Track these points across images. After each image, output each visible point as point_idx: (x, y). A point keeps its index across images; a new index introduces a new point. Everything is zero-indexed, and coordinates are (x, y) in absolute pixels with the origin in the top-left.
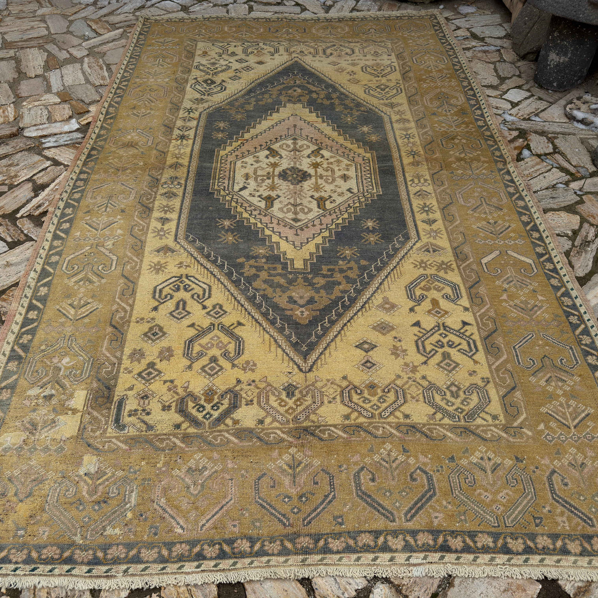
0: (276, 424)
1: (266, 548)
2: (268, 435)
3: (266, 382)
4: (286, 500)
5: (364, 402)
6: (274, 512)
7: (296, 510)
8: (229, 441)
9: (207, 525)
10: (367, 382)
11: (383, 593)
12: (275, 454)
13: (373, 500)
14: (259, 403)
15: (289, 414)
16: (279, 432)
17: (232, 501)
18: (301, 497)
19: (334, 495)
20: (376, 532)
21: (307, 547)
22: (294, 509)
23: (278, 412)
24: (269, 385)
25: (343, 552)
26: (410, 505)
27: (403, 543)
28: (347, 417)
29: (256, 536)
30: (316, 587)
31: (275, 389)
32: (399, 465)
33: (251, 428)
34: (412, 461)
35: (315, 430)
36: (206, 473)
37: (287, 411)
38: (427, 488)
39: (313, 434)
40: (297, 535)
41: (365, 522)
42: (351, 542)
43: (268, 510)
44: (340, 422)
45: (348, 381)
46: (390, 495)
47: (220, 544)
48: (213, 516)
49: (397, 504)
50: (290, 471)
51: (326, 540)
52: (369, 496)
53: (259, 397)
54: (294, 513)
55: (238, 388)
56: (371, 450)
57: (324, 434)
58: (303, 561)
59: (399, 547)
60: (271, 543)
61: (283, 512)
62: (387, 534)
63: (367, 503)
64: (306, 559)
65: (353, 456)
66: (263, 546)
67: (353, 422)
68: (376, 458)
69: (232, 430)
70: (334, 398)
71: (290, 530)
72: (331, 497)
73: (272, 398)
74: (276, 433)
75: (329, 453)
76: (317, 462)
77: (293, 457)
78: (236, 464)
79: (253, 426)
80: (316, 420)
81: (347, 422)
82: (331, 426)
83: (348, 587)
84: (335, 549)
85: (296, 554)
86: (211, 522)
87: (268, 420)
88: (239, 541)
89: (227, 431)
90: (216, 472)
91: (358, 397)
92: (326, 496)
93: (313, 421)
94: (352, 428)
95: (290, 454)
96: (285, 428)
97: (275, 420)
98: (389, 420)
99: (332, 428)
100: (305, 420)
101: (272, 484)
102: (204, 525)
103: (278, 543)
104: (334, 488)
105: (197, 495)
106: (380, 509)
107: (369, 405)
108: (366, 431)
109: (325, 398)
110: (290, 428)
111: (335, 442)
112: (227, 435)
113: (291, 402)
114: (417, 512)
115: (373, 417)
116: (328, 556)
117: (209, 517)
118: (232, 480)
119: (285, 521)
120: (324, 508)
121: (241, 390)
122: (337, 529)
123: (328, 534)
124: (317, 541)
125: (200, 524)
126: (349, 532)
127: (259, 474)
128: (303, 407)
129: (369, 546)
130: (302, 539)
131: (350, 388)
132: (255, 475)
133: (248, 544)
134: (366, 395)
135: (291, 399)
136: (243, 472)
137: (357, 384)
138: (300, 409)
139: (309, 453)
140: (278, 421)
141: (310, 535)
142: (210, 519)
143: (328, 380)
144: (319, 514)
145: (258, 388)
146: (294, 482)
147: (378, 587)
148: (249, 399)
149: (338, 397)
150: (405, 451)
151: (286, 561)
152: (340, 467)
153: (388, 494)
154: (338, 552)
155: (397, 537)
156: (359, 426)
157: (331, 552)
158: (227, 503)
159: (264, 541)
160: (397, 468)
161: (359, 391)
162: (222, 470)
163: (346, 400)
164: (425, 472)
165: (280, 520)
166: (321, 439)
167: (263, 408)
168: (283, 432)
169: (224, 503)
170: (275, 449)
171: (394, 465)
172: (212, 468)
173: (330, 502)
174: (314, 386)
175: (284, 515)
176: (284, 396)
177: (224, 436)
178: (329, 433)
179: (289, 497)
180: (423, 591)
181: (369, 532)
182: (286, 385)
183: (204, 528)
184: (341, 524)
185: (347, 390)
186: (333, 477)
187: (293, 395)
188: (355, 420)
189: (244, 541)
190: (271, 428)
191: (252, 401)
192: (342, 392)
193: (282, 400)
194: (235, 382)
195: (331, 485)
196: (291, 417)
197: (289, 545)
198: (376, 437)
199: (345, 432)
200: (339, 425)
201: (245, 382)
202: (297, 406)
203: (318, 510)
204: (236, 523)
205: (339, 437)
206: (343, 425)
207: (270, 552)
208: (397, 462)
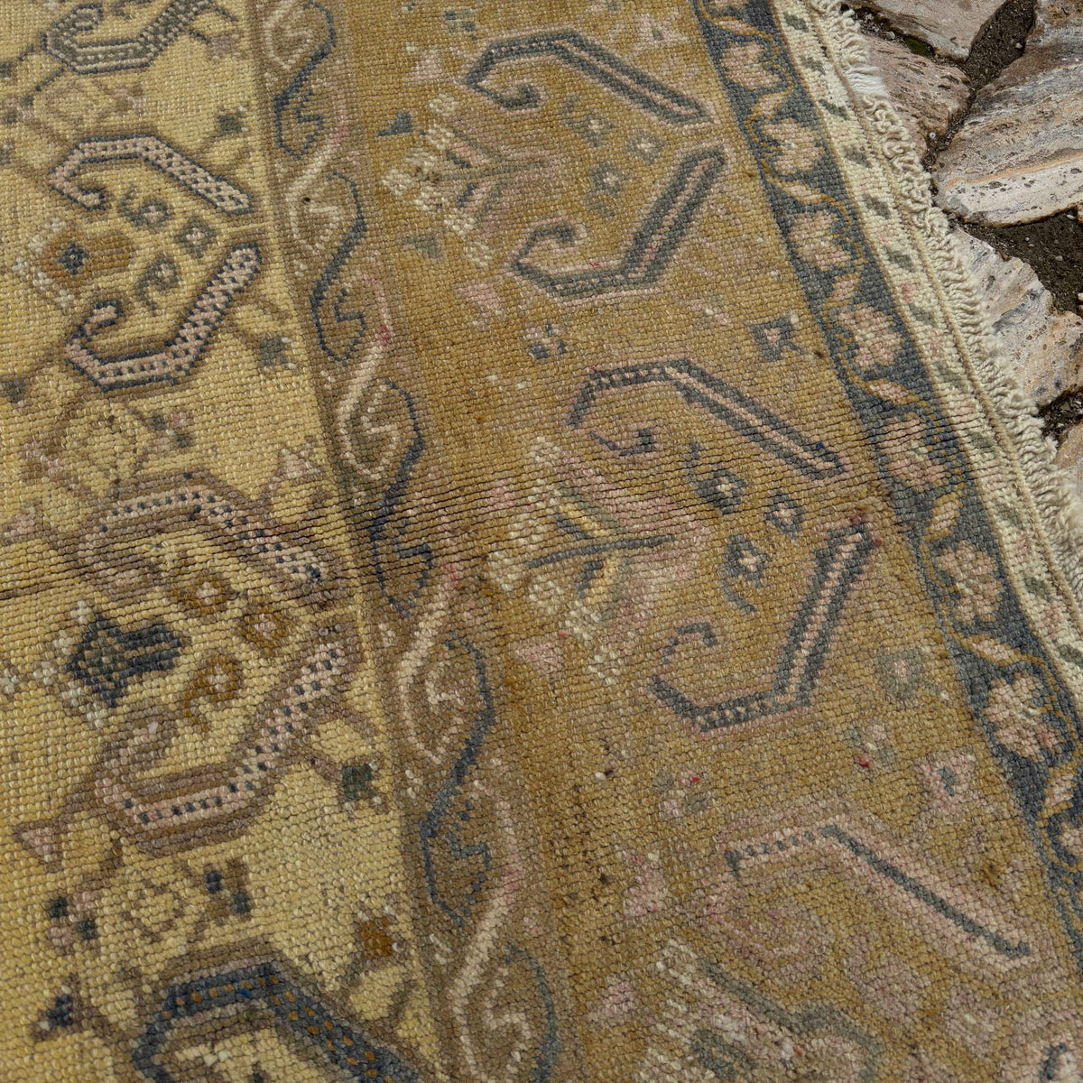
0: (363, 689)
1: (986, 610)
2: (431, 724)
3: (58, 826)
4: (749, 561)
5: (164, 286)
6: (821, 608)
7: (785, 513)
8: (512, 951)
9: (993, 923)
10: (42, 280)
11: (968, 186)
12: (539, 655)
13: (653, 224)
14: (223, 828)
15: (281, 633)
16: (408, 666)
17: (840, 820)
18: (717, 501)
19: (674, 364)
20: (777, 210)
21: (927, 440)
22: (780, 524)
23: (273, 699)
24: (84, 797)
25: (892, 311)
26: (636, 108)
27: (789, 126)
28: (269, 351)
29: (956, 666)
30: (1051, 386)
31: (109, 750)
32: (472, 144)
33: (407, 833)
34: (446, 105)
35: (369, 486)
36: (731, 1025)
37: (268, 649)
38: (551, 57)
39: (396, 490)
40: (889, 487)
41: (749, 246)
42: (845, 288)
43: (823, 637)
44: (304, 379)
45: (37, 369)
46: (614, 171)
47: (1054, 830)
48: (942, 906)
49: (645, 146)
50: (612, 566)
51: (870, 376)
52: (640, 239)
53: (186, 838)
54: (798, 520)
55: (119, 1007)
56: (428, 244)
57: (383, 440)
58: (986, 446)
59: (806, 136)
60: (958, 595)
61: (810, 567)
62: (776, 174)
63: (672, 244)
64: (976, 438)
65: (476, 310)
66: (980, 625)
67: (292, 325)
68: (460, 224)
69: (428, 949)
70: (157, 423)
71: (880, 523)
72: (684, 378)
73: (188, 750)
74: (419, 680)
75: (481, 404)
76: (541, 450)
77: (539, 562)
78: (638, 859)
79: (393, 822)
80: (305, 491)
81: (298, 348)
82: (329, 420)
83: (1005, 285)
84: (893, 339)
85: (968, 476)
86: (972, 910)
87: (339, 742)
88: (1007, 737)
89: (441, 981)
90: (710, 970)
91: (139, 310)
92: (690, 395)
93: (317, 502)
94: (329, 322)
95: (527, 581)
96: (376, 636)
97: (335, 706)
98: (258, 183)
99: (346, 408)
100: (310, 542)
101: (699, 639)
102: (999, 944)
103: (948, 561)
104: (648, 368)
105: (865, 1042)
106: (681, 199)
107: (187, 263)
108: (335, 267)
109: (154, 466)
110: (375, 614)
111: (419, 388)
112: (470, 975)
113: (203, 638)
114: (657, 87)
115: (255, 244)
116: (930, 361)
117: (951, 928)
118: (733, 860)
119: (847, 551)
120: (741, 399)
121: (129, 975)
122: (809, 340)
123: (842, 375)
124: (886, 408)
125: (1003, 964)
126: (811, 297)
127: (665, 715)
128: (229, 567)
129: (838, 229)
130: (900, 465)
131: (83, 359)
132: (675, 737)
133: (1003, 691)
134: (126, 280)
135: (182, 642)
136: (672, 808)
137: (56, 327)
138: (243, 578)
139: (501, 495)
140: (341, 686)
141: (872, 439)
142: (962, 920)
143: (33, 472)
144: (770, 419)
145: (112, 862)
146: (654, 543)
147: (955, 200)
148: (197, 902)
149: (145, 405)
150: (403, 125)
151: (1011, 515)
152: (542, 354)
153: (610, 179)
154: (900, 326)
155: (776, 143)
156: (314, 297)
157: (909, 351)
158: (854, 846)
159: (961, 627)
160: (488, 152)
161: (107, 313)
162: (694, 931)
163: (160, 364)
164: (487, 63)
165: (852, 573)
166: (415, 450)
167: (265, 791)
168: (406, 639)
169: (862, 867)
170: (513, 663)
171: (479, 160)
172: (692, 1001)
173: (704, 377)
174: (75, 539)
175: (824, 560)
176: (163, 688)
177: (477, 993)
178: (376, 420)
179: (735, 553)
180: (917, 77)
181: (785, 230)
182: (75, 691)
183: (1014, 935)
184: (787, 330)
185: (94, 367)
186: (598, 374)
187: (155, 632)
188: (282, 317)
189: (998, 713)
190: (391, 710)
191: (213, 881)
192: (109, 390)
193: (199, 686)
194: (65, 1043)
195: (638, 379)
196: (306, 621)
197: (945, 514)
198: (360, 227)
199: (353, 354)
200: (318, 384)
201: (64, 966)
202: (228, 594)
203: (756, 422)
204: (933, 775)
205: (384, 374)
206: (314, 363)
207: (994, 589)
208: (461, 150)
